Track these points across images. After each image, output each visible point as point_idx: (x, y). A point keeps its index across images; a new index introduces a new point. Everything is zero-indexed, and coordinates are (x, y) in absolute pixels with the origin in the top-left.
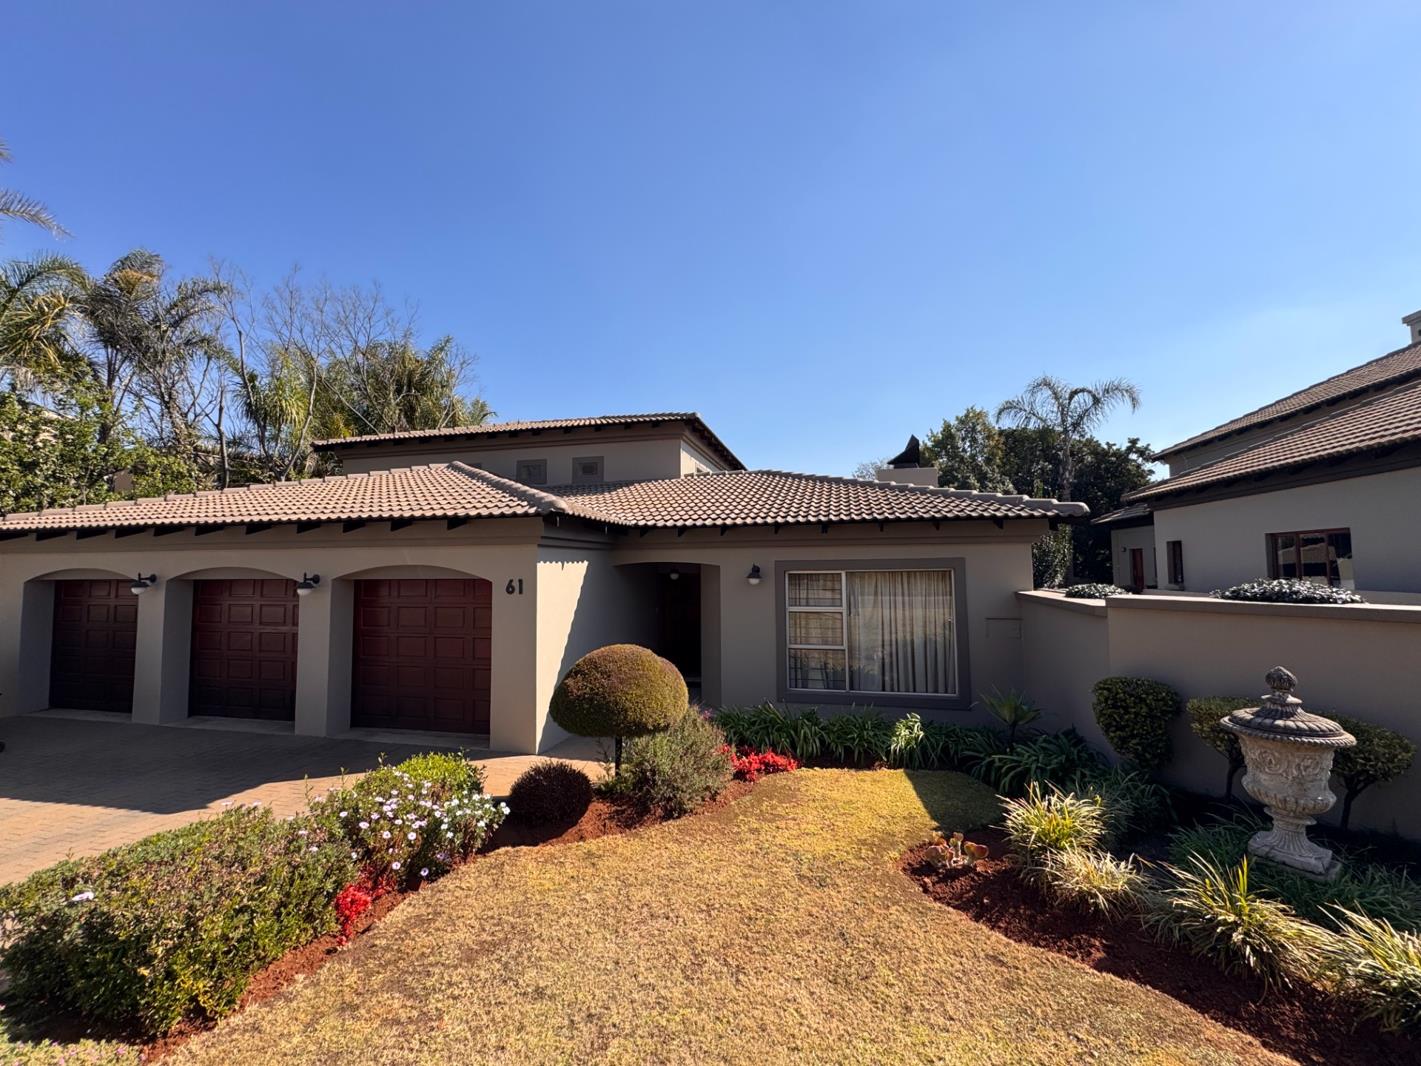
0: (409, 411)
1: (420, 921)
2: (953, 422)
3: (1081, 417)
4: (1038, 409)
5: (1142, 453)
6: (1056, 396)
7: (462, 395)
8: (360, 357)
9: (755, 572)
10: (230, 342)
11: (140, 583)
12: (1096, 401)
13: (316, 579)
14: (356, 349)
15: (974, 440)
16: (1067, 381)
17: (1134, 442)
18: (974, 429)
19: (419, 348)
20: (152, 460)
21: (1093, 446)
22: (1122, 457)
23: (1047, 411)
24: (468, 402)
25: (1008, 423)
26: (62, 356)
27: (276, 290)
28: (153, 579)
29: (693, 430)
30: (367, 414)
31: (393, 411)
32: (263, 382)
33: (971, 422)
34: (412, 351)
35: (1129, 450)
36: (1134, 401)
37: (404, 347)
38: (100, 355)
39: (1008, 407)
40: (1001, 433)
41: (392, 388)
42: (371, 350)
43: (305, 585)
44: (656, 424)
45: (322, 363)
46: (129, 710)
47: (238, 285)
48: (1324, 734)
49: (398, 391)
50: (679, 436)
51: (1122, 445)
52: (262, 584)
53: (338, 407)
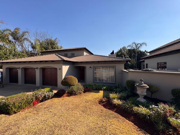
0: (52, 47)
1: (41, 105)
2: (122, 48)
3: (139, 48)
4: (133, 46)
5: (146, 52)
6: (135, 44)
7: (59, 45)
8: (46, 41)
9: (90, 67)
10: (29, 39)
11: (18, 68)
12: (141, 45)
13: (37, 68)
14: (45, 40)
15: (124, 51)
16: (137, 43)
17: (145, 51)
18: (124, 49)
19: (53, 39)
20: (21, 54)
21: (140, 51)
22: (144, 52)
23: (134, 46)
24: (60, 46)
25: (129, 48)
26: (9, 41)
27: (35, 32)
28: (19, 68)
29: (85, 49)
30: (47, 48)
31: (50, 47)
32: (33, 44)
33: (124, 48)
34: (52, 39)
35: (145, 52)
36: (146, 45)
37: (51, 39)
38: (14, 41)
39: (129, 46)
40: (128, 49)
41: (50, 44)
42: (47, 40)
43: (36, 69)
44: (81, 49)
45: (41, 41)
46: (18, 83)
47: (30, 32)
48: (146, 86)
49: (51, 45)
50: (84, 50)
51: (144, 51)
52: (32, 68)
53: (43, 47)
